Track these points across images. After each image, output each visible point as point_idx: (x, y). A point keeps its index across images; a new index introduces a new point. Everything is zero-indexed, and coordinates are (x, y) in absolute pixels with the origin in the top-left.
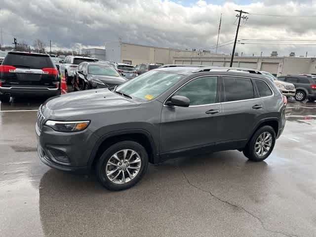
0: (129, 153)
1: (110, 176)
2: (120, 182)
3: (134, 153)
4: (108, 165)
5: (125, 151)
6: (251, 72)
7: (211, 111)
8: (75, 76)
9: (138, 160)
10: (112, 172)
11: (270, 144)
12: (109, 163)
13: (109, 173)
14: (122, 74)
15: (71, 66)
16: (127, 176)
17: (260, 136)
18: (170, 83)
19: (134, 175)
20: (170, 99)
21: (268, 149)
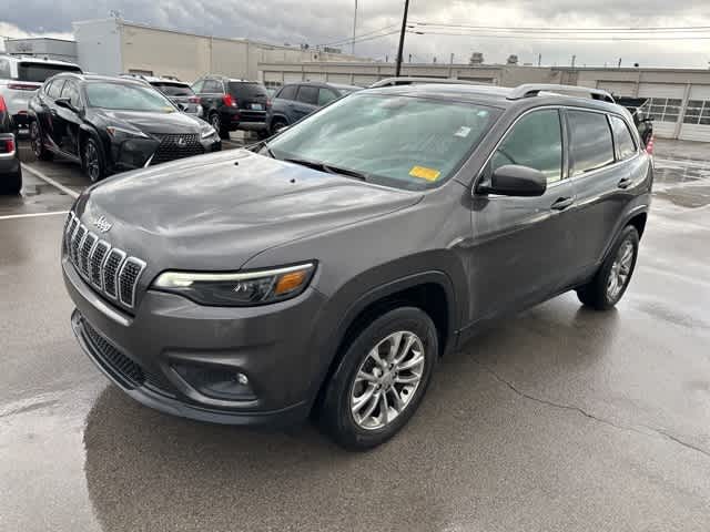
1: (359, 412)
2: (376, 424)
3: (412, 338)
4: (358, 380)
5: (397, 337)
7: (560, 203)
8: (41, 115)
9: (418, 358)
10: (362, 399)
11: (627, 269)
12: (361, 375)
13: (358, 402)
14: (180, 107)
15: (14, 87)
16: (392, 403)
18: (467, 130)
19: (405, 399)
21: (624, 278)
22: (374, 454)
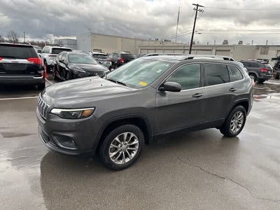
0: (129, 135)
1: (112, 157)
2: (121, 162)
3: (132, 135)
5: (126, 134)
6: (225, 59)
7: (197, 95)
8: (56, 65)
9: (136, 142)
10: (114, 153)
11: (242, 122)
12: (112, 146)
13: (112, 154)
14: (100, 62)
15: (50, 56)
16: (127, 156)
17: (235, 115)
18: (161, 70)
19: (133, 155)
20: (163, 85)
21: (240, 125)
22: (121, 172)
